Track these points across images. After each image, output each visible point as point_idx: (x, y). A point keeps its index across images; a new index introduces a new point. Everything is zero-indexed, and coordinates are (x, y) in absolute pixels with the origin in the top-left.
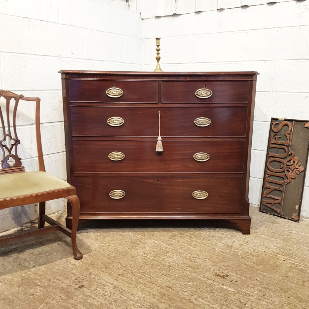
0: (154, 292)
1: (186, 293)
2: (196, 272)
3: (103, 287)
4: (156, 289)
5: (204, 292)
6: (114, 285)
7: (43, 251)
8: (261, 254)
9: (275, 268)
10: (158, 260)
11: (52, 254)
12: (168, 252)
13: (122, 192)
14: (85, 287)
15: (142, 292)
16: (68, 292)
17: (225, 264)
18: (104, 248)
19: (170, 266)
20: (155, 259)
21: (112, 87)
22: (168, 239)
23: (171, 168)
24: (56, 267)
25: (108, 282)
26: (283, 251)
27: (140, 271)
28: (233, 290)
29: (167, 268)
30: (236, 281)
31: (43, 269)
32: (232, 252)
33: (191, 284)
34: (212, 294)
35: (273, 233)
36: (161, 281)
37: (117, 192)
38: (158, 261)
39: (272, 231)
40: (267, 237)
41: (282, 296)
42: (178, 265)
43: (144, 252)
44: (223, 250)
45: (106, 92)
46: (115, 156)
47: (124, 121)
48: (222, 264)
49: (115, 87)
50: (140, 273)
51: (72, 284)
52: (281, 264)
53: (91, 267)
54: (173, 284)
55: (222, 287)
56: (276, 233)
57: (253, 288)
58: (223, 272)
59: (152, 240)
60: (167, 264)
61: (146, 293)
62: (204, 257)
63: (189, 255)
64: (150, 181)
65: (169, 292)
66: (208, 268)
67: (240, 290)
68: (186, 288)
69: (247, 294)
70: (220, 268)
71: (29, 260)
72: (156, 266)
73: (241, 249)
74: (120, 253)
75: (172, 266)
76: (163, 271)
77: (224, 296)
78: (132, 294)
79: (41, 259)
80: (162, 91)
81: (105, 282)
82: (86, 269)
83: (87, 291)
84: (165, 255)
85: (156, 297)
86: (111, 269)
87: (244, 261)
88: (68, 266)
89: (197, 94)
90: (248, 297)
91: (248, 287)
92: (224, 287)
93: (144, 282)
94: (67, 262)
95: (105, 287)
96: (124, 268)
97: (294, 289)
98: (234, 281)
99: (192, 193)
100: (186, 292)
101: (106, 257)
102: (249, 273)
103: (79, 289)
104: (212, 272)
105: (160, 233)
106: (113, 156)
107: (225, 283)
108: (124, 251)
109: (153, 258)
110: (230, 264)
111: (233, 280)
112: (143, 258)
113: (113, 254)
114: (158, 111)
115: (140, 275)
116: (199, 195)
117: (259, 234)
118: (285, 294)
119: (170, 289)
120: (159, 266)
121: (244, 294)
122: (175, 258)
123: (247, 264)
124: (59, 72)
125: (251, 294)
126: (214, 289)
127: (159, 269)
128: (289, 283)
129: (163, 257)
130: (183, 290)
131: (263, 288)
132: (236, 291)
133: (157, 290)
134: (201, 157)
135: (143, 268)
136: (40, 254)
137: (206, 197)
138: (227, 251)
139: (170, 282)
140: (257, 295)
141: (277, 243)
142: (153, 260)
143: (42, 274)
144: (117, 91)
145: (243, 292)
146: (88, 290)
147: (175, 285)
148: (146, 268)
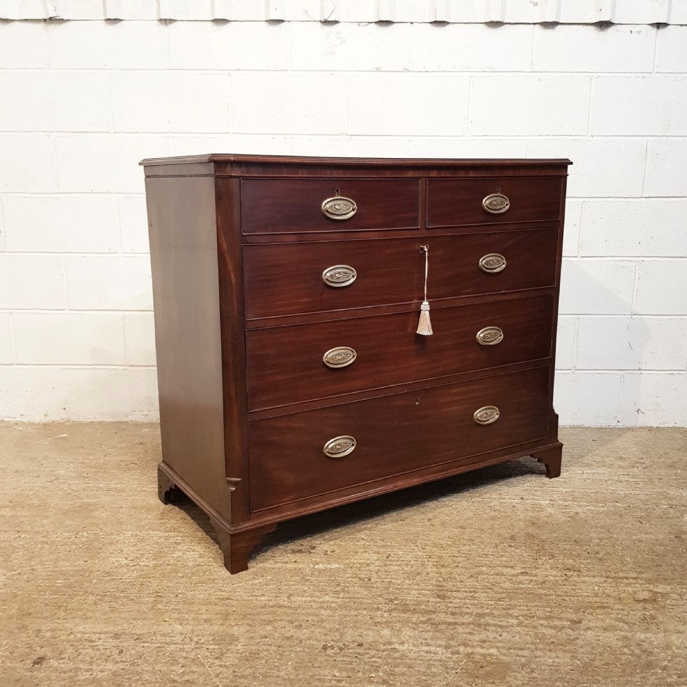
0: (205, 616)
1: (263, 598)
3: (92, 644)
4: (204, 610)
5: (293, 585)
6: (111, 633)
10: (167, 562)
12: (177, 544)
14: (50, 659)
15: (181, 624)
16: (17, 681)
18: (25, 577)
19: (199, 565)
20: (160, 562)
22: (158, 522)
25: (95, 633)
27: (146, 592)
28: (338, 566)
29: (197, 571)
30: (333, 551)
33: (261, 580)
34: (308, 583)
36: (202, 595)
38: (168, 564)
41: (414, 549)
43: (127, 559)
50: (150, 595)
51: (11, 663)
53: (28, 620)
54: (230, 592)
55: (316, 567)
57: (366, 552)
58: (301, 545)
59: (124, 532)
60: (191, 564)
61: (191, 622)
65: (233, 606)
67: (347, 561)
68: (258, 590)
69: (363, 564)
72: (173, 574)
74: (73, 575)
75: (202, 564)
76: (193, 578)
77: (329, 580)
78: (164, 635)
81: (87, 635)
82: (19, 628)
83: (60, 664)
84: (175, 551)
85: (213, 622)
86: (78, 609)
90: (367, 568)
91: (356, 553)
92: (321, 566)
93: (170, 608)
95: (95, 644)
96: (107, 599)
97: (424, 535)
98: (329, 552)
100: (262, 595)
101: (45, 591)
103: (36, 666)
104: (285, 551)
107: (317, 559)
108: (81, 569)
109: (154, 562)
111: (327, 551)
112: (132, 568)
113: (58, 581)
115: (152, 599)
118: (417, 546)
119: (230, 601)
120: (177, 572)
121: (358, 565)
125: (367, 562)
126: (305, 576)
127: (183, 577)
128: (412, 529)
129: (174, 555)
130: (254, 594)
131: (379, 547)
132: (342, 567)
133: (207, 610)
135: (148, 586)
139: (220, 590)
140: (378, 560)
142: (155, 566)
145: (354, 563)
146: (61, 662)
147: (235, 592)
148: (156, 585)
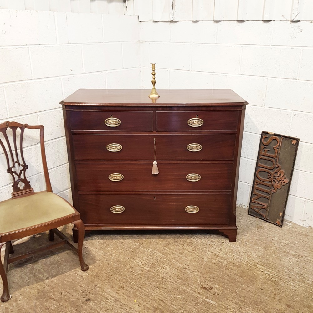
0: (148, 306)
1: (175, 307)
2: (185, 284)
3: (107, 300)
4: (150, 302)
5: (190, 305)
6: (115, 298)
7: (54, 261)
8: (243, 264)
9: (252, 280)
10: (153, 271)
11: (62, 264)
12: (162, 262)
13: (122, 207)
14: (91, 301)
15: (138, 306)
16: (77, 306)
17: (211, 276)
18: (107, 257)
19: (163, 278)
20: (151, 270)
21: (110, 117)
22: (163, 248)
23: (166, 187)
24: (67, 279)
25: (111, 296)
26: (263, 260)
27: (138, 283)
28: (215, 304)
29: (161, 280)
30: (218, 294)
31: (55, 281)
32: (218, 261)
33: (180, 297)
34: (196, 307)
35: (257, 239)
36: (154, 294)
37: (117, 207)
38: (153, 272)
39: (256, 238)
40: (251, 245)
41: (255, 309)
42: (170, 276)
43: (142, 263)
44: (210, 260)
45: (104, 121)
46: (115, 177)
47: (122, 147)
48: (208, 275)
49: (113, 117)
50: (138, 285)
51: (81, 297)
52: (259, 275)
53: (96, 279)
54: (165, 297)
55: (206, 300)
56: (259, 240)
57: (232, 301)
58: (208, 284)
59: (149, 248)
60: (161, 275)
61: (142, 306)
62: (193, 268)
63: (180, 266)
64: (147, 198)
65: (161, 306)
66: (195, 280)
67: (220, 303)
68: (176, 301)
69: (226, 307)
70: (206, 279)
71: (42, 271)
72: (152, 278)
73: (226, 258)
74: (121, 264)
75: (165, 278)
76: (157, 283)
77: (206, 310)
78: (130, 308)
79: (53, 269)
80: (157, 120)
81: (108, 296)
82: (92, 282)
83: (93, 305)
84: (159, 266)
85: (150, 311)
86: (113, 281)
87: (227, 271)
88: (77, 278)
89: (190, 123)
90: (226, 311)
91: (227, 299)
92: (208, 300)
93: (140, 296)
94: (75, 273)
95: (108, 301)
96: (124, 281)
97: (266, 303)
98: (216, 294)
99: (185, 208)
100: (175, 305)
101: (109, 267)
102: (230, 285)
103: (86, 302)
104: (199, 285)
105: (156, 240)
106: (113, 178)
107: (209, 296)
108: (125, 261)
109: (149, 269)
110: (215, 275)
111: (215, 293)
112: (140, 268)
113: (115, 264)
114: (153, 138)
115: (138, 288)
116: (191, 209)
117: (244, 240)
118: (257, 308)
119: (162, 302)
120: (154, 278)
121: (224, 307)
122: (168, 268)
123: (230, 275)
124: (60, 103)
125: (229, 307)
126: (198, 303)
127: (154, 281)
128: (262, 296)
129: (158, 268)
130: (173, 303)
131: (240, 301)
132: (216, 304)
133: (151, 303)
134: (193, 178)
135: (140, 281)
136: (51, 265)
137: (198, 211)
138: (214, 261)
139: (162, 295)
140: (234, 308)
141: (258, 251)
142: (149, 271)
143: (54, 286)
144: (115, 121)
145: (222, 305)
146: (94, 304)
147: (167, 298)
148: (143, 281)
